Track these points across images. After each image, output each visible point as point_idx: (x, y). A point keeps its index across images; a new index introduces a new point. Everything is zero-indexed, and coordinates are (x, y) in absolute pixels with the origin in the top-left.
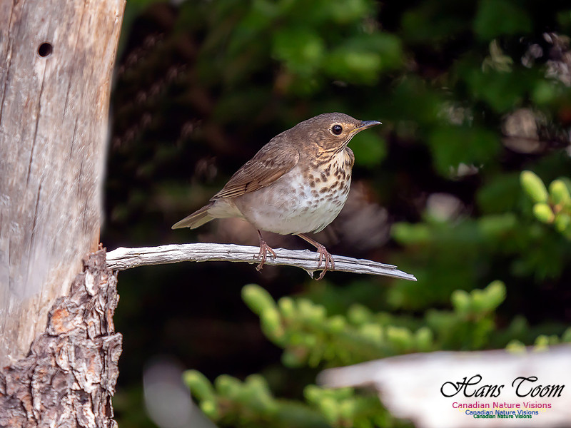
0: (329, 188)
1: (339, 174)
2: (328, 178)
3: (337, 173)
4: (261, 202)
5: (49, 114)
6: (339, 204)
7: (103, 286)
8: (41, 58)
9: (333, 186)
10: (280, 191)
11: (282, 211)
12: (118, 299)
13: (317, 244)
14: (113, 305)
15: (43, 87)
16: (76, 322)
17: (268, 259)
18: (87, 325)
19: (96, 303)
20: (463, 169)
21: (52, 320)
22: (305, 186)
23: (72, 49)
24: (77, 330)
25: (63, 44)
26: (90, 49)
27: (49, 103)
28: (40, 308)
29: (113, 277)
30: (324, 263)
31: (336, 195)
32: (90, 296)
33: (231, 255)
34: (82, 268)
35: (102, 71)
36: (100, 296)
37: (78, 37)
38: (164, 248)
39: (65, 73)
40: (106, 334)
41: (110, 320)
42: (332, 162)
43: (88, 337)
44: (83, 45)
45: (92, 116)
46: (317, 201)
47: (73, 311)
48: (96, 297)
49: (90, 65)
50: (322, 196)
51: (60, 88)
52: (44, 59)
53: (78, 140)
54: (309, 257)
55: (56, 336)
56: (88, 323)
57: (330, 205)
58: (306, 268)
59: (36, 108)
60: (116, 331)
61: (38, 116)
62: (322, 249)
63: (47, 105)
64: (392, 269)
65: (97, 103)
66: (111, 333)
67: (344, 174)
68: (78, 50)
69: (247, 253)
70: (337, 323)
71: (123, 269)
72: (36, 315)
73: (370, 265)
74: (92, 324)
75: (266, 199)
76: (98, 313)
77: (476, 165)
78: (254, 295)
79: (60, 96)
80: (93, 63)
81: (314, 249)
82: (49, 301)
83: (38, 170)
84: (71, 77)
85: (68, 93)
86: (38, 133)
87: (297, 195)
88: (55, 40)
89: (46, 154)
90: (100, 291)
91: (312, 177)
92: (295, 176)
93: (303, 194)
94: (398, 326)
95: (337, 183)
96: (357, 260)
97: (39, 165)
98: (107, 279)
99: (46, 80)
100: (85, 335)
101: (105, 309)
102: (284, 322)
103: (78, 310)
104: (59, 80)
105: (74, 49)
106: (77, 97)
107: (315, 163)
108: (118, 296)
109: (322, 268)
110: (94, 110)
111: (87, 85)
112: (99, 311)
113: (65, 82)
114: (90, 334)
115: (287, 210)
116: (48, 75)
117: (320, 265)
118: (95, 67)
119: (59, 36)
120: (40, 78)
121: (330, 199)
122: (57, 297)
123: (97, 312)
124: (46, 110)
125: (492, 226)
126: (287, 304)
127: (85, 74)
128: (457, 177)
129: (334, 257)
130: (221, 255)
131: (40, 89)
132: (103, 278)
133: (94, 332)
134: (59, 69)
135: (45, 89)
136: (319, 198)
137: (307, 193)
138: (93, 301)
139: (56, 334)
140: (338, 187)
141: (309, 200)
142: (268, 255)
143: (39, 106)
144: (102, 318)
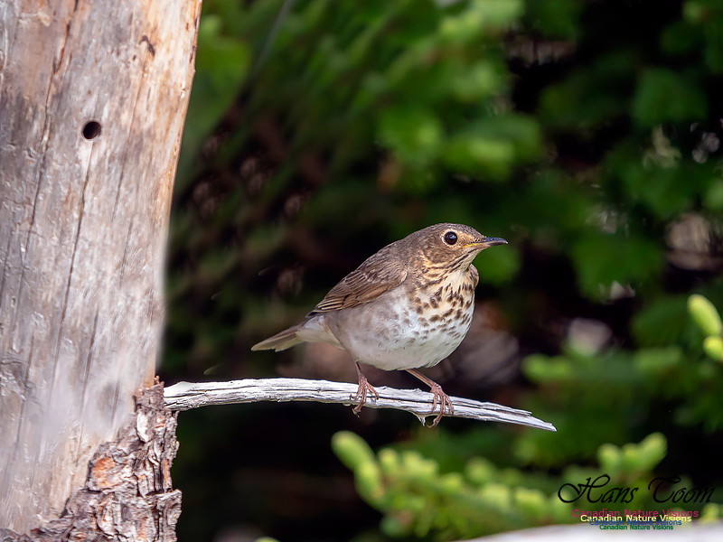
0: (441, 316)
1: (454, 300)
2: (440, 304)
3: (451, 299)
4: (358, 324)
5: (95, 212)
6: (457, 335)
7: (159, 429)
8: (86, 140)
9: (447, 315)
10: (380, 314)
11: (381, 339)
12: (177, 447)
13: (431, 382)
14: (170, 454)
15: (87, 178)
16: (124, 475)
17: (369, 400)
18: (137, 479)
19: (150, 451)
20: (616, 289)
21: (93, 471)
22: (410, 312)
23: (125, 130)
24: (125, 485)
25: (114, 124)
26: (149, 131)
27: (95, 198)
28: (79, 456)
29: (172, 418)
30: (439, 406)
31: (451, 325)
32: (142, 443)
33: (321, 393)
34: (133, 407)
35: (164, 159)
36: (155, 443)
37: (134, 116)
38: (237, 383)
39: (116, 161)
40: (161, 491)
41: (166, 473)
42: (444, 284)
43: (139, 494)
44: (139, 126)
45: (149, 215)
46: (427, 332)
47: (120, 460)
48: (149, 444)
49: (148, 150)
50: (433, 325)
51: (109, 180)
52: (90, 142)
53: (133, 240)
54: (420, 398)
55: (99, 492)
56: (139, 477)
57: (445, 337)
58: (417, 413)
59: (79, 204)
60: (174, 487)
61: (81, 214)
62: (437, 388)
63: (92, 200)
64: (525, 416)
65: (155, 199)
66: (168, 489)
67: (462, 299)
68: (133, 131)
69: (342, 391)
70: (452, 483)
71: (185, 409)
72: (74, 465)
73: (497, 410)
74: (144, 478)
75: (363, 321)
76: (152, 464)
77: (633, 285)
78: (348, 444)
79: (110, 189)
80: (152, 147)
81: (427, 389)
82: (90, 447)
83: (80, 282)
84: (124, 165)
85: (119, 186)
86: (81, 235)
87: (400, 322)
88: (104, 119)
89: (91, 262)
90: (155, 436)
91: (418, 300)
92: (398, 298)
93: (407, 321)
94: (530, 487)
95: (451, 310)
96: (481, 404)
97: (81, 276)
98: (164, 422)
99: (92, 169)
100: (135, 492)
101: (161, 459)
102: (385, 480)
103: (127, 460)
104: (109, 168)
105: (128, 130)
106: (131, 191)
107: (423, 283)
108: (178, 442)
109: (436, 412)
110: (152, 208)
111: (144, 175)
112: (153, 461)
113: (116, 172)
114: (141, 490)
115: (387, 339)
116: (94, 163)
117: (434, 408)
118: (154, 153)
119: (110, 113)
120: (85, 166)
121: (445, 330)
122: (100, 443)
123: (150, 462)
124: (92, 206)
125: (651, 362)
126: (389, 457)
127: (141, 163)
128: (609, 301)
129: (452, 398)
130: (309, 394)
131: (84, 179)
132: (159, 420)
133: (146, 487)
134: (108, 154)
135: (91, 179)
136: (429, 328)
137: (413, 321)
138: (146, 449)
139: (98, 489)
140: (452, 316)
141: (416, 329)
142: (368, 395)
143: (83, 201)
144: (157, 471)
